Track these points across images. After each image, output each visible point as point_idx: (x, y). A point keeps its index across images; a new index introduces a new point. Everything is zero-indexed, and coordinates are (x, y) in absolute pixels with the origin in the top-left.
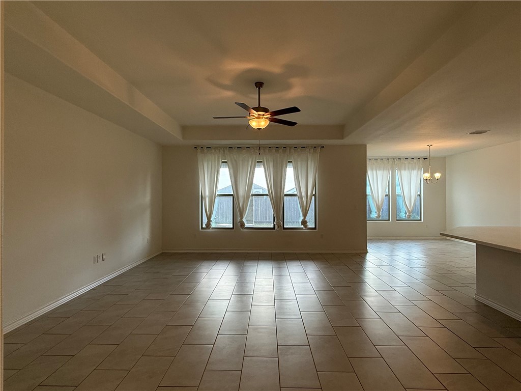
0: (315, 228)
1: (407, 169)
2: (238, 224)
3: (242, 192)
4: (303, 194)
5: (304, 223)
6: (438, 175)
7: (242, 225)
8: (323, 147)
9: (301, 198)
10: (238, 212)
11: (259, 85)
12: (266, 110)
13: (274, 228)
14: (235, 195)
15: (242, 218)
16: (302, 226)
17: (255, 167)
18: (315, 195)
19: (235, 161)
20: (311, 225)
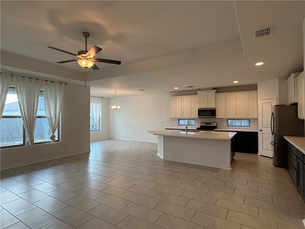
0: (58, 140)
1: (95, 102)
6: (119, 107)
8: (66, 84)
9: (50, 119)
11: (86, 35)
13: (24, 145)
17: (7, 93)
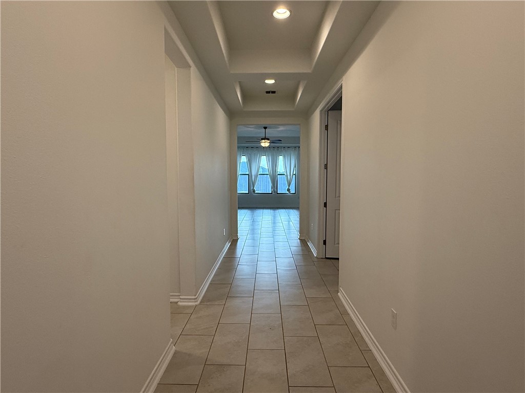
0: (295, 193)
2: (251, 191)
3: (254, 173)
4: (288, 174)
5: (288, 190)
7: (254, 191)
9: (287, 176)
10: (251, 184)
11: (265, 128)
12: (268, 139)
13: (272, 193)
14: (250, 174)
15: (254, 187)
16: (288, 192)
18: (295, 175)
19: (250, 155)
20: (293, 191)
